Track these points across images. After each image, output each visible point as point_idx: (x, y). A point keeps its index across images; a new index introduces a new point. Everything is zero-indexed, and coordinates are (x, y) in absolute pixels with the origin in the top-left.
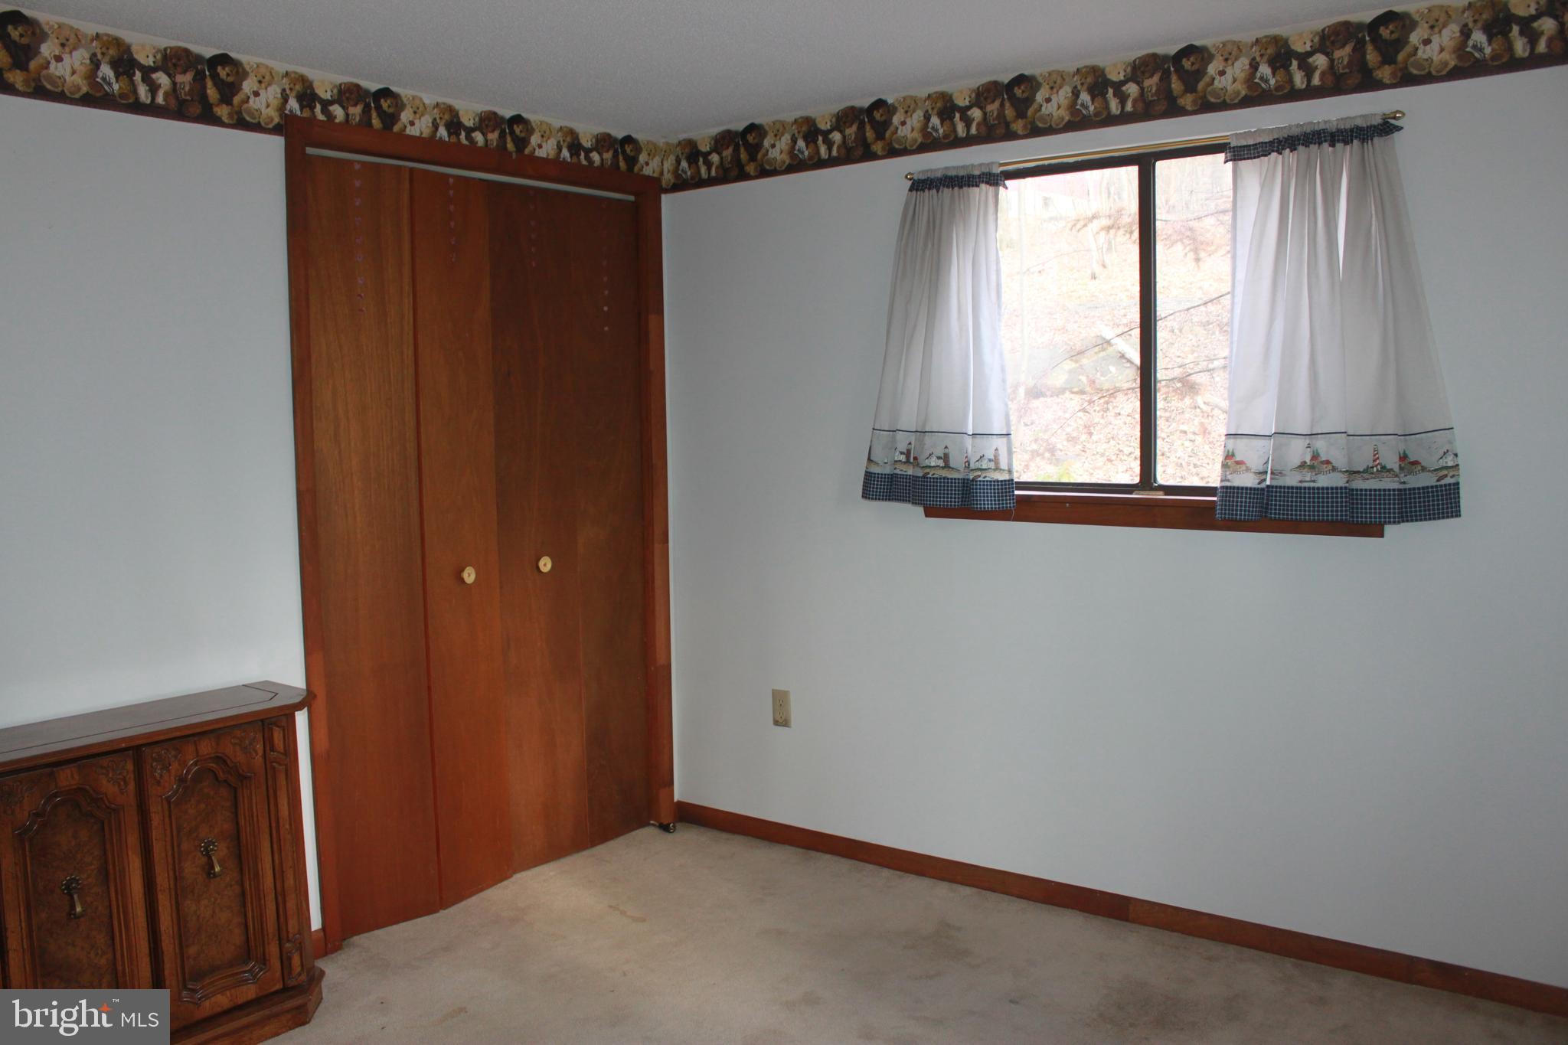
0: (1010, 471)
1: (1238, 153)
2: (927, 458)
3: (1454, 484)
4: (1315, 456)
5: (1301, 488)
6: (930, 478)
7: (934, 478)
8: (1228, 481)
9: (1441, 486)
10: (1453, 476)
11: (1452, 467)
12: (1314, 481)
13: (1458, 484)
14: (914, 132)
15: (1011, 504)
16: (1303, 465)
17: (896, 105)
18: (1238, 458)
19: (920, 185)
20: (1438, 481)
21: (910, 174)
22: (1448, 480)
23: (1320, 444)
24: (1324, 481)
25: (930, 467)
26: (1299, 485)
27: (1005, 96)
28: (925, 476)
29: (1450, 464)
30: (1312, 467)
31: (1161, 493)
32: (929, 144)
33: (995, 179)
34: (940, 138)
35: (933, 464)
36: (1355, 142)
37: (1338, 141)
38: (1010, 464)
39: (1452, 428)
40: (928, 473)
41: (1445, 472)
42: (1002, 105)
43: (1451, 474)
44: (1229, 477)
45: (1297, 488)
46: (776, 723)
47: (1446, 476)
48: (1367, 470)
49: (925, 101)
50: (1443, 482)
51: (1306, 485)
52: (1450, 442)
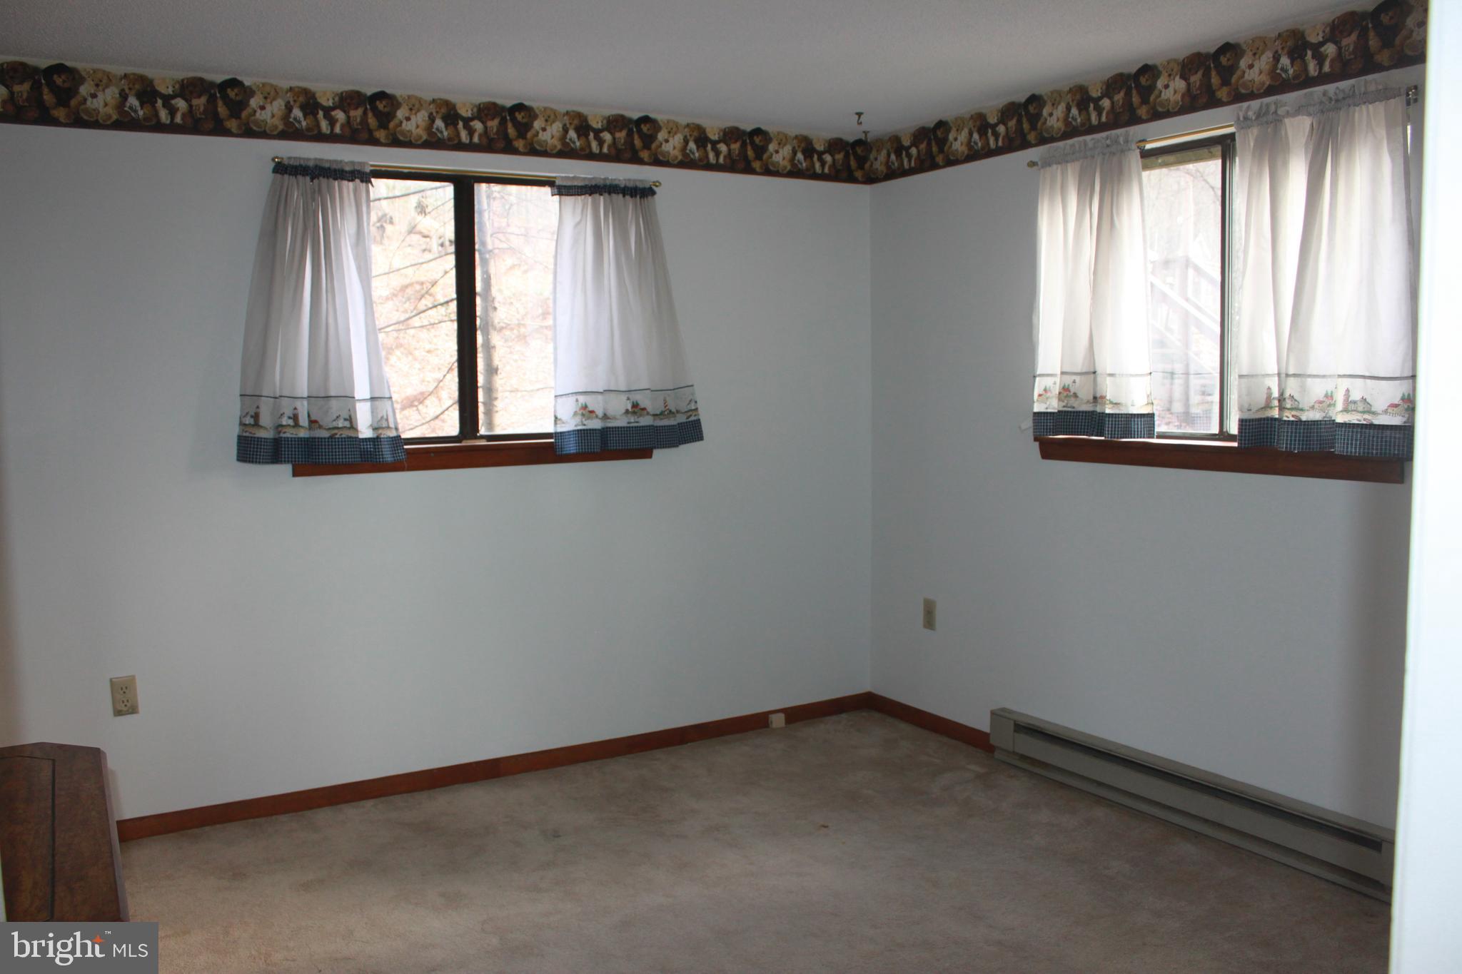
0: (397, 429)
1: (563, 190)
2: (334, 420)
3: (697, 420)
4: (635, 405)
5: (629, 427)
6: (338, 438)
7: (342, 438)
8: (585, 425)
9: (689, 422)
10: (695, 415)
11: (694, 410)
12: (637, 422)
13: (699, 420)
14: (274, 119)
15: (403, 456)
16: (627, 412)
17: (254, 88)
18: (591, 409)
19: (281, 168)
20: (688, 418)
21: (277, 158)
22: (692, 418)
23: (638, 397)
24: (645, 421)
25: (338, 428)
26: (628, 425)
27: (368, 107)
28: (332, 437)
29: (693, 408)
30: (634, 413)
31: (484, 440)
32: (290, 133)
33: (364, 176)
34: (303, 130)
35: (340, 425)
36: (638, 197)
37: (627, 194)
38: (396, 423)
39: (692, 386)
40: (336, 434)
41: (691, 413)
42: (365, 113)
43: (694, 414)
44: (585, 423)
45: (627, 427)
46: (118, 713)
47: (691, 415)
48: (662, 413)
49: (287, 93)
50: (691, 419)
51: (631, 425)
52: (693, 394)
